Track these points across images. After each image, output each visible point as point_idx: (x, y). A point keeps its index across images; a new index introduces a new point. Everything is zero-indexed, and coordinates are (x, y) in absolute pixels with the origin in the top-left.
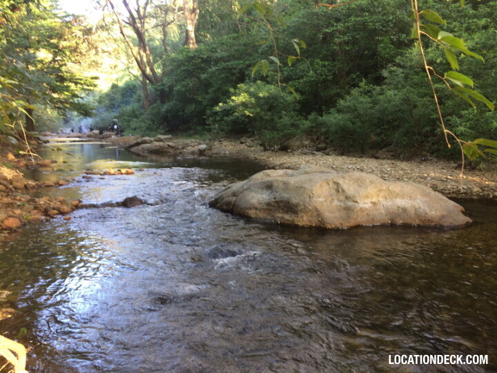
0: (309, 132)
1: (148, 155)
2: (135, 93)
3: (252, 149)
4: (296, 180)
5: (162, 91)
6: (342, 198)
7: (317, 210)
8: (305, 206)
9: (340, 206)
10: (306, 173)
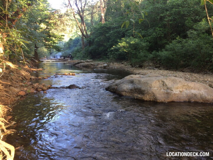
0: (152, 59)
1: (82, 68)
2: (79, 42)
3: (127, 66)
4: (144, 79)
5: (90, 41)
6: (165, 88)
7: (153, 93)
8: (148, 91)
9: (164, 92)
10: (149, 76)
